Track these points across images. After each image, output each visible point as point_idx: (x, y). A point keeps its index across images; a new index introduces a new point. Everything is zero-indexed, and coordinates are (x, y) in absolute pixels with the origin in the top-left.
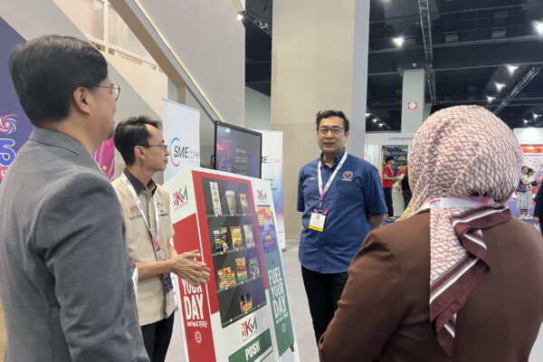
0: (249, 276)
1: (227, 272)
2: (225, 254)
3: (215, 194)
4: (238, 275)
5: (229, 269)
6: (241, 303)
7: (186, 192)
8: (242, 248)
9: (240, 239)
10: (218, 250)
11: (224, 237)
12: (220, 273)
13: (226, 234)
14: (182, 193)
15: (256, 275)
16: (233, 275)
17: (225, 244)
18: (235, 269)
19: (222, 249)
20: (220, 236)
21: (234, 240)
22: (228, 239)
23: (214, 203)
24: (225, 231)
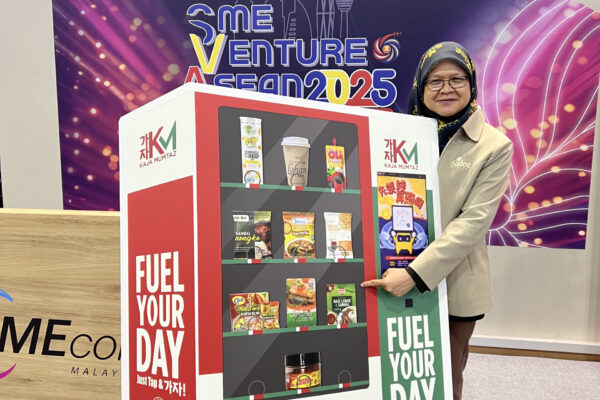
0: (323, 317)
1: (256, 301)
2: (258, 265)
3: (251, 141)
4: (290, 311)
5: (264, 296)
6: (288, 370)
7: (173, 133)
8: (311, 259)
9: (309, 239)
10: (240, 255)
11: (261, 230)
12: (238, 300)
13: (268, 224)
14: (165, 135)
15: (346, 321)
16: (275, 309)
17: (261, 245)
18: (281, 297)
19: (252, 254)
20: (251, 228)
21: (289, 240)
22: (273, 235)
23: (245, 159)
24: (267, 219)
